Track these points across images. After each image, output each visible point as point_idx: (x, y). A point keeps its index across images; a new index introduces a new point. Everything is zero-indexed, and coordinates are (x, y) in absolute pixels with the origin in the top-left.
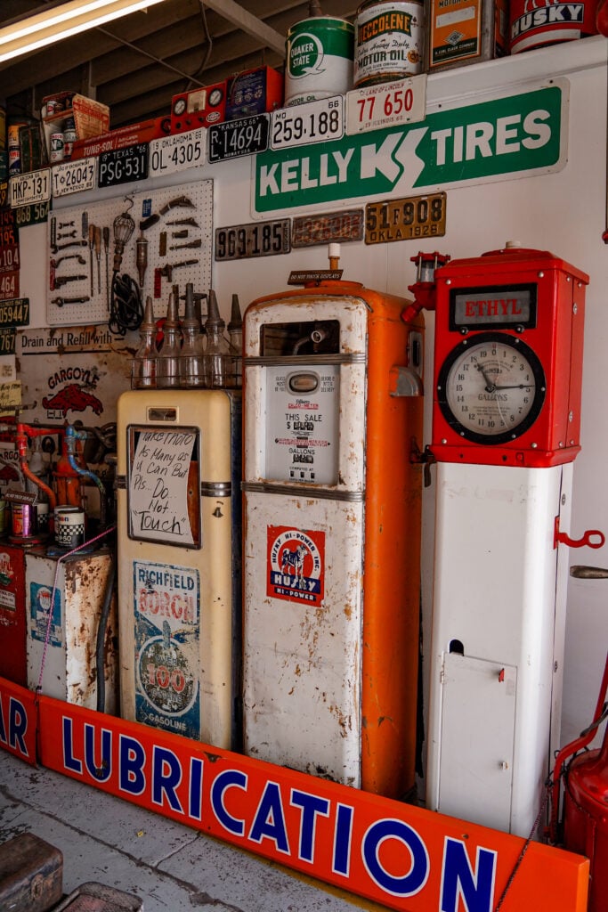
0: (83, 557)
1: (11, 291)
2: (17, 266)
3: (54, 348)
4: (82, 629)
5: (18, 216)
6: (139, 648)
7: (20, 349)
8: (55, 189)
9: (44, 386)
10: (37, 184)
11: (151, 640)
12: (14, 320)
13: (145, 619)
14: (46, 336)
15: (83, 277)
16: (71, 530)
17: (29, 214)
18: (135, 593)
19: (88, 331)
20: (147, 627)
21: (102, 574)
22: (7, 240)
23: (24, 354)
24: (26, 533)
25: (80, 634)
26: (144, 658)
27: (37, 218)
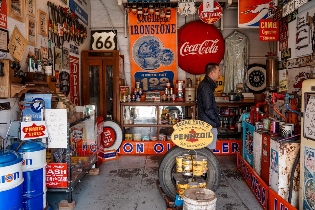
0: (288, 142)
1: (286, 46)
2: (287, 37)
3: (297, 65)
4: (286, 169)
5: (288, 19)
6: (305, 181)
7: (288, 67)
8: (295, 7)
9: (294, 80)
10: (290, 6)
11: (309, 179)
12: (286, 56)
13: (308, 170)
14: (295, 61)
15: (306, 37)
16: (286, 132)
17: (291, 17)
18: (305, 159)
19: (308, 58)
20: (309, 173)
21: (296, 150)
22: (285, 28)
23: (289, 68)
24: (274, 131)
25: (285, 170)
26: (307, 185)
27: (293, 19)
